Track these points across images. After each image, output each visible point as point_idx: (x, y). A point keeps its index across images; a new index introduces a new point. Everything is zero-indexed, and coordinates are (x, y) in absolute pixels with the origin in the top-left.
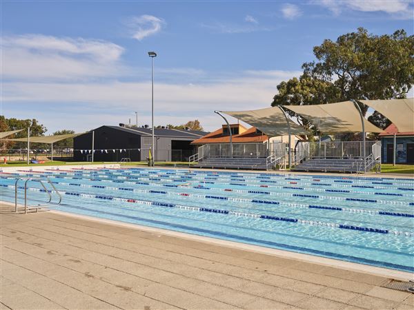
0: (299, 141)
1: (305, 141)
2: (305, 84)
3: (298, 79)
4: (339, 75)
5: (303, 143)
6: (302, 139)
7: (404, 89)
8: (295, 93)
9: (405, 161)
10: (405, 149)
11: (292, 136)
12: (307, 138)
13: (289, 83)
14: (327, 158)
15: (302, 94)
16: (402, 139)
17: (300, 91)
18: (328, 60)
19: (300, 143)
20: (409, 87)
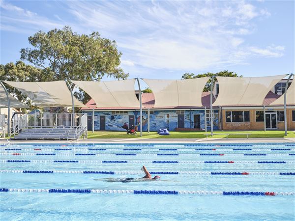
0: (15, 113)
1: (20, 113)
2: (20, 68)
3: (14, 64)
4: (51, 61)
5: (19, 115)
6: (18, 111)
7: (99, 76)
8: (11, 75)
9: (99, 128)
10: (99, 119)
11: (11, 109)
12: (21, 111)
13: (6, 66)
14: (43, 127)
15: (18, 75)
16: (98, 112)
17: (17, 73)
18: (42, 48)
19: (16, 115)
20: (103, 74)
